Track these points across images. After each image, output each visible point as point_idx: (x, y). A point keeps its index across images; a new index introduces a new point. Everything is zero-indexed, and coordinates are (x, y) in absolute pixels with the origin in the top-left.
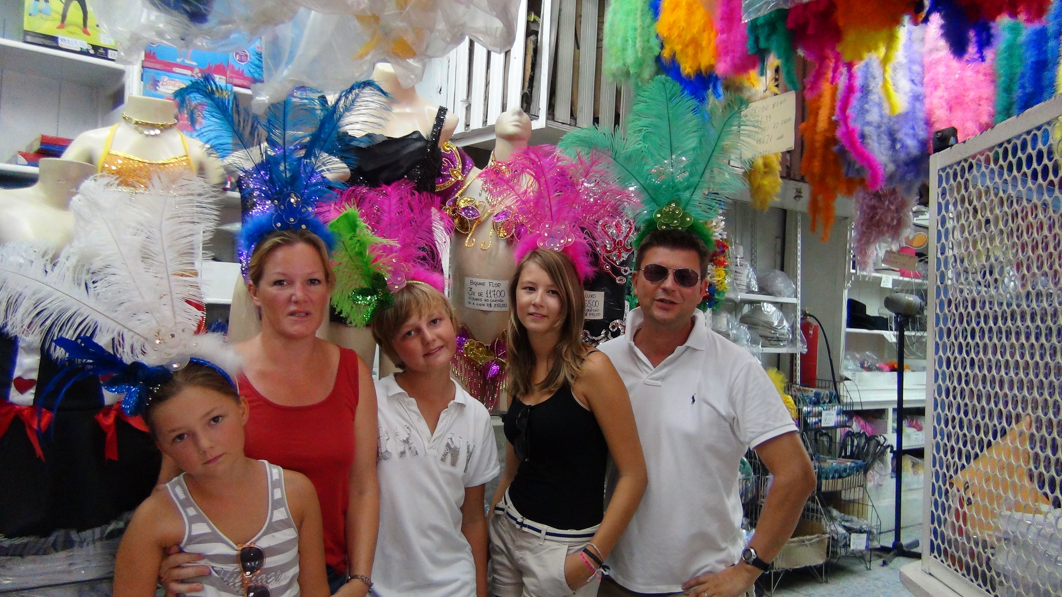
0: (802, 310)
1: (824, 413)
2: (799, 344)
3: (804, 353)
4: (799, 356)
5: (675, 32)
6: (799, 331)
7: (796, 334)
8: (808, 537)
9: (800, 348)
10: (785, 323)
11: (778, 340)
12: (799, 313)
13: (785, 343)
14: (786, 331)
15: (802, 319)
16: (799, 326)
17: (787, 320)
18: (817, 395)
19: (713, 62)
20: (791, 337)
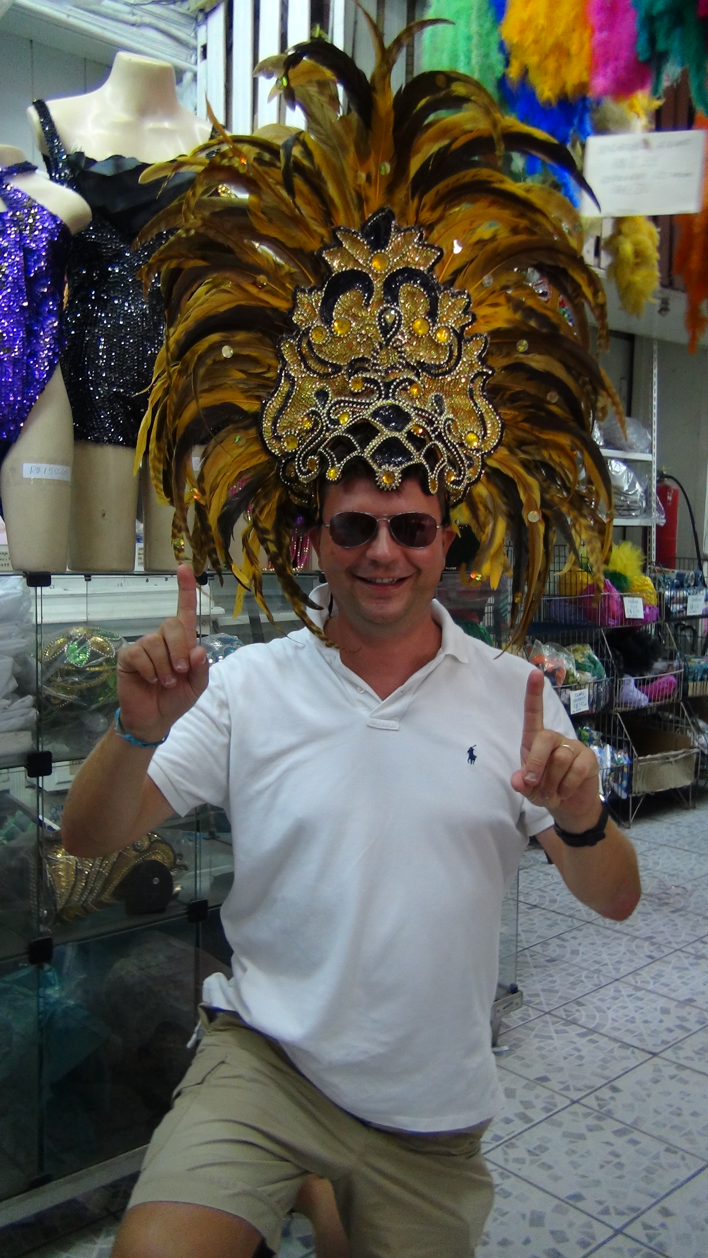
0: (657, 471)
1: (690, 599)
2: (655, 514)
3: (662, 525)
4: (654, 530)
5: (530, 37)
6: (655, 497)
7: (650, 502)
8: (673, 753)
9: (657, 519)
10: (638, 486)
11: (629, 509)
12: (654, 474)
13: (638, 512)
14: (639, 497)
15: (658, 482)
16: (654, 490)
17: (640, 484)
18: (680, 576)
19: (585, 77)
20: (644, 504)
